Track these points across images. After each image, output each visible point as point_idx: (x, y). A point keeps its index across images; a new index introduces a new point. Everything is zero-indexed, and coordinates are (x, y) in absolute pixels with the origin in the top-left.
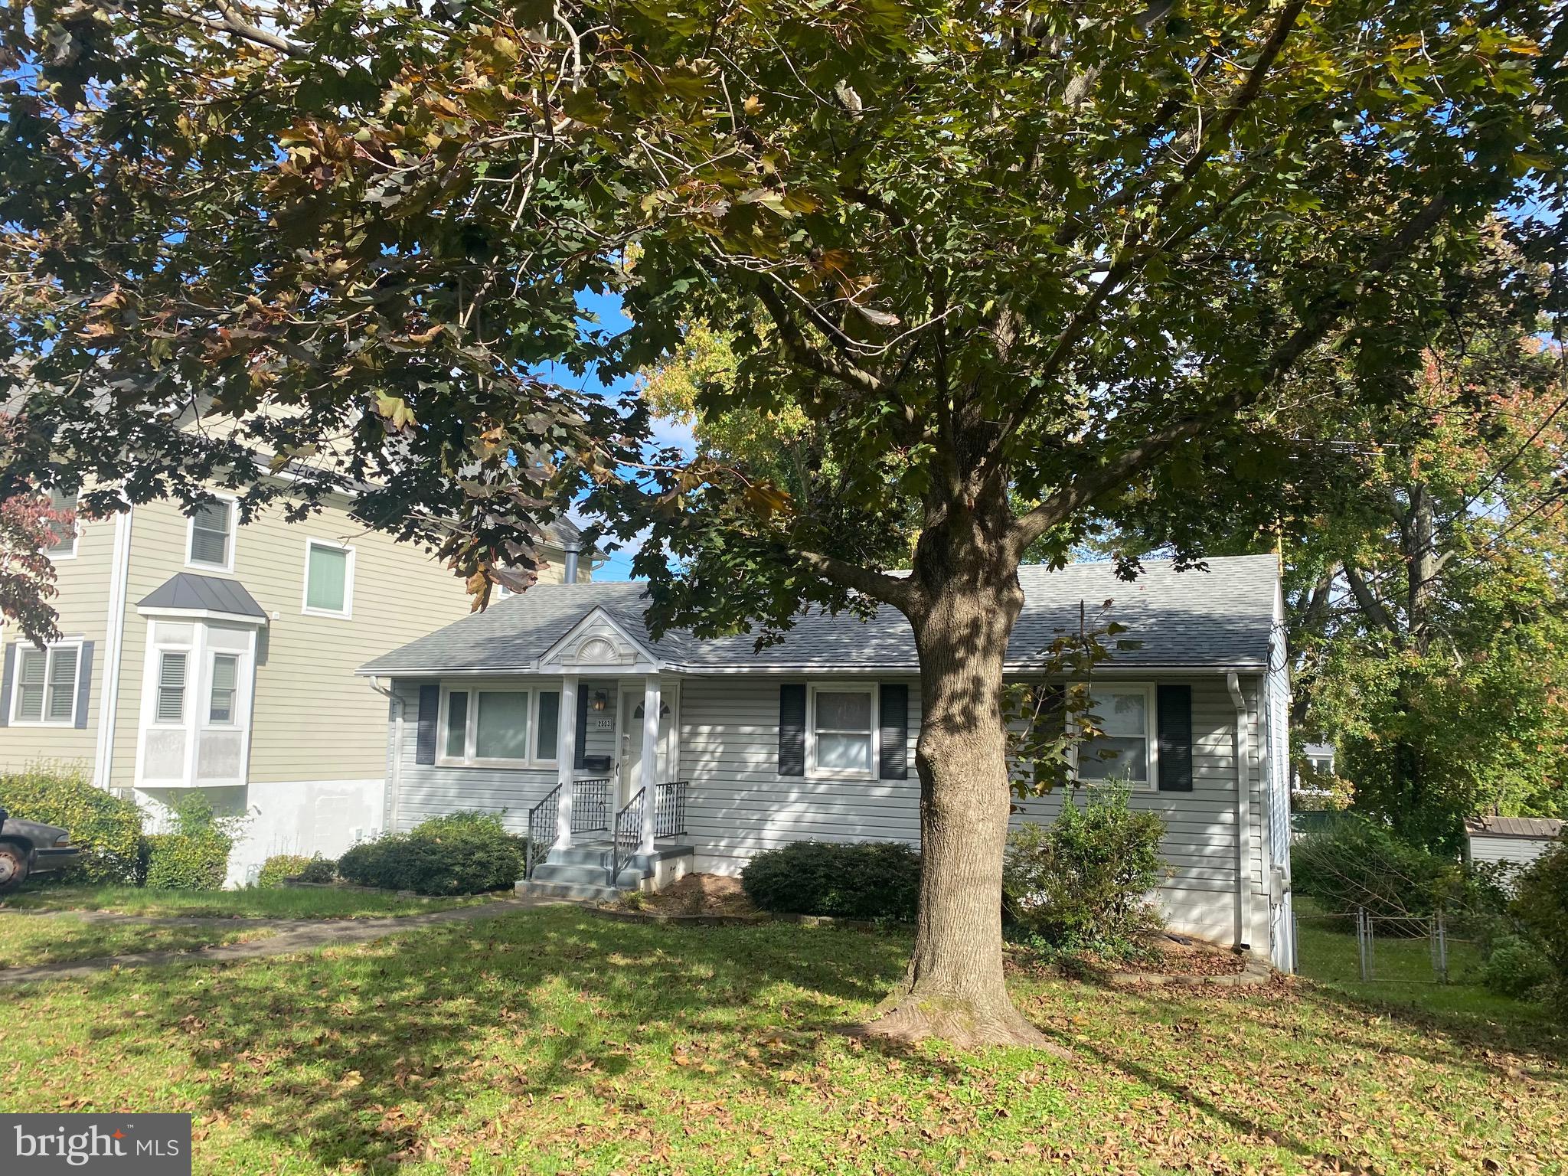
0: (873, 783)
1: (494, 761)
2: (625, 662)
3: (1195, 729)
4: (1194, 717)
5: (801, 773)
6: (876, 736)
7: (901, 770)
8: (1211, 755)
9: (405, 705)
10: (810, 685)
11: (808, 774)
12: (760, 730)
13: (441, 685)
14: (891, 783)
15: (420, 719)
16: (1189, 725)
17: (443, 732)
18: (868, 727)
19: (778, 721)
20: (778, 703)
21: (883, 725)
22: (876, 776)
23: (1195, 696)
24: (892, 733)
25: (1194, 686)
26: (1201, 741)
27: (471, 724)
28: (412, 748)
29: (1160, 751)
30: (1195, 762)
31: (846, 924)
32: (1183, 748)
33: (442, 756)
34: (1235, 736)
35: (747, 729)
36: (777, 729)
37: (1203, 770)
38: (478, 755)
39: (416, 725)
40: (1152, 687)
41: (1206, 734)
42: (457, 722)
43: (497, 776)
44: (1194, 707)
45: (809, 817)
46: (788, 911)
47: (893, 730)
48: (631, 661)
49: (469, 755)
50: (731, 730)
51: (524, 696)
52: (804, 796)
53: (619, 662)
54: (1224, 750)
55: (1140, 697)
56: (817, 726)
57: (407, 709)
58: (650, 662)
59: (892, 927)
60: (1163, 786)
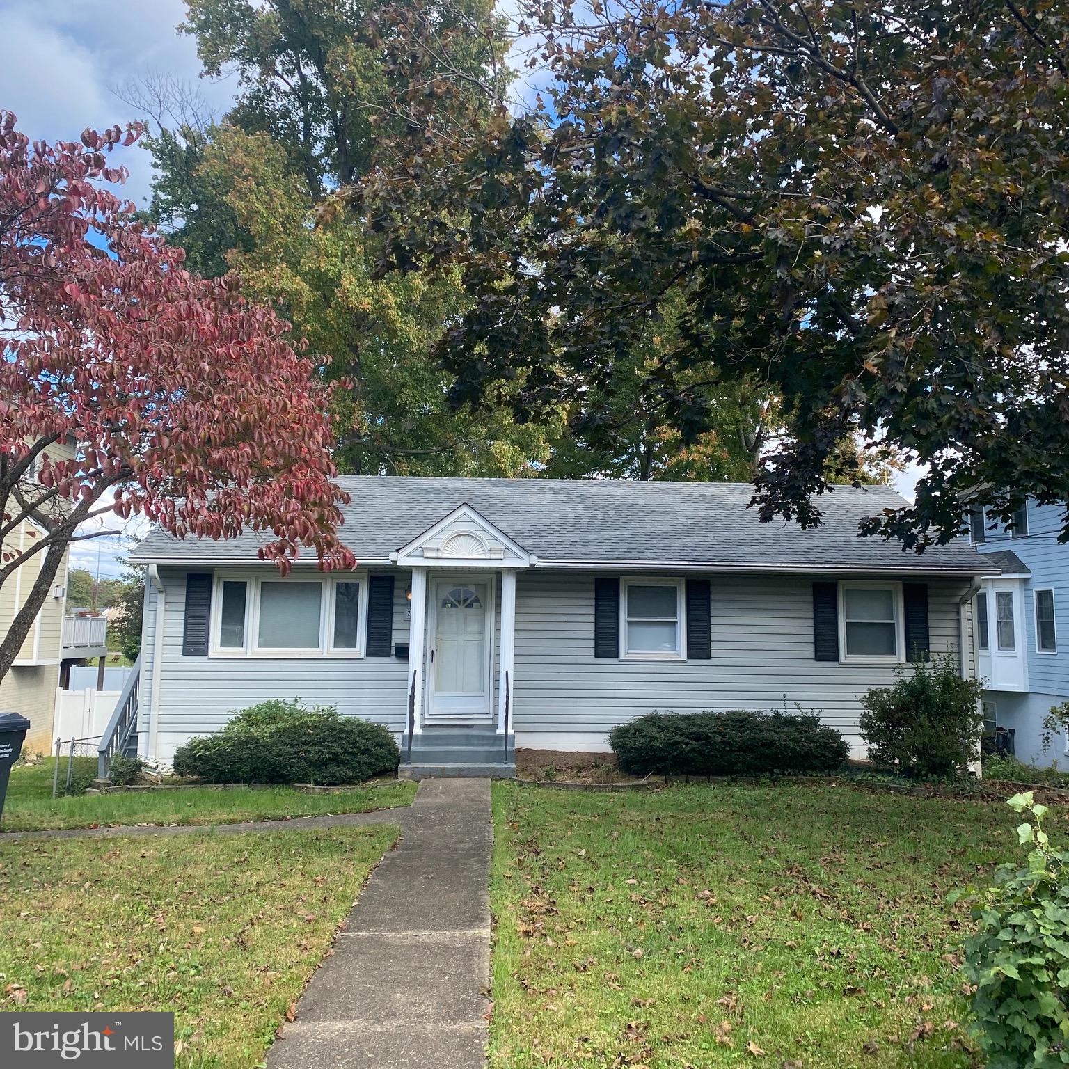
0: (683, 663)
1: (282, 651)
2: (493, 556)
3: (930, 616)
4: (930, 607)
5: (618, 655)
6: (683, 623)
7: (706, 651)
9: (167, 594)
10: (622, 580)
11: (622, 656)
13: (216, 574)
14: (697, 662)
15: (188, 609)
16: (926, 613)
17: (217, 623)
18: (675, 616)
19: (593, 610)
20: (593, 595)
21: (689, 613)
22: (684, 657)
23: (930, 592)
25: (931, 585)
27: (253, 613)
28: (178, 637)
29: (907, 631)
30: (932, 641)
31: (735, 781)
32: (922, 630)
33: (215, 646)
34: (958, 621)
35: (563, 618)
36: (592, 618)
37: (936, 646)
38: (260, 646)
39: (183, 615)
40: (901, 585)
42: (232, 612)
43: (288, 666)
44: (930, 600)
46: (683, 773)
48: (501, 556)
49: (252, 645)
50: (549, 618)
51: (319, 586)
53: (488, 556)
55: (890, 592)
56: (630, 615)
57: (170, 599)
58: (519, 557)
59: (776, 780)
60: (908, 660)
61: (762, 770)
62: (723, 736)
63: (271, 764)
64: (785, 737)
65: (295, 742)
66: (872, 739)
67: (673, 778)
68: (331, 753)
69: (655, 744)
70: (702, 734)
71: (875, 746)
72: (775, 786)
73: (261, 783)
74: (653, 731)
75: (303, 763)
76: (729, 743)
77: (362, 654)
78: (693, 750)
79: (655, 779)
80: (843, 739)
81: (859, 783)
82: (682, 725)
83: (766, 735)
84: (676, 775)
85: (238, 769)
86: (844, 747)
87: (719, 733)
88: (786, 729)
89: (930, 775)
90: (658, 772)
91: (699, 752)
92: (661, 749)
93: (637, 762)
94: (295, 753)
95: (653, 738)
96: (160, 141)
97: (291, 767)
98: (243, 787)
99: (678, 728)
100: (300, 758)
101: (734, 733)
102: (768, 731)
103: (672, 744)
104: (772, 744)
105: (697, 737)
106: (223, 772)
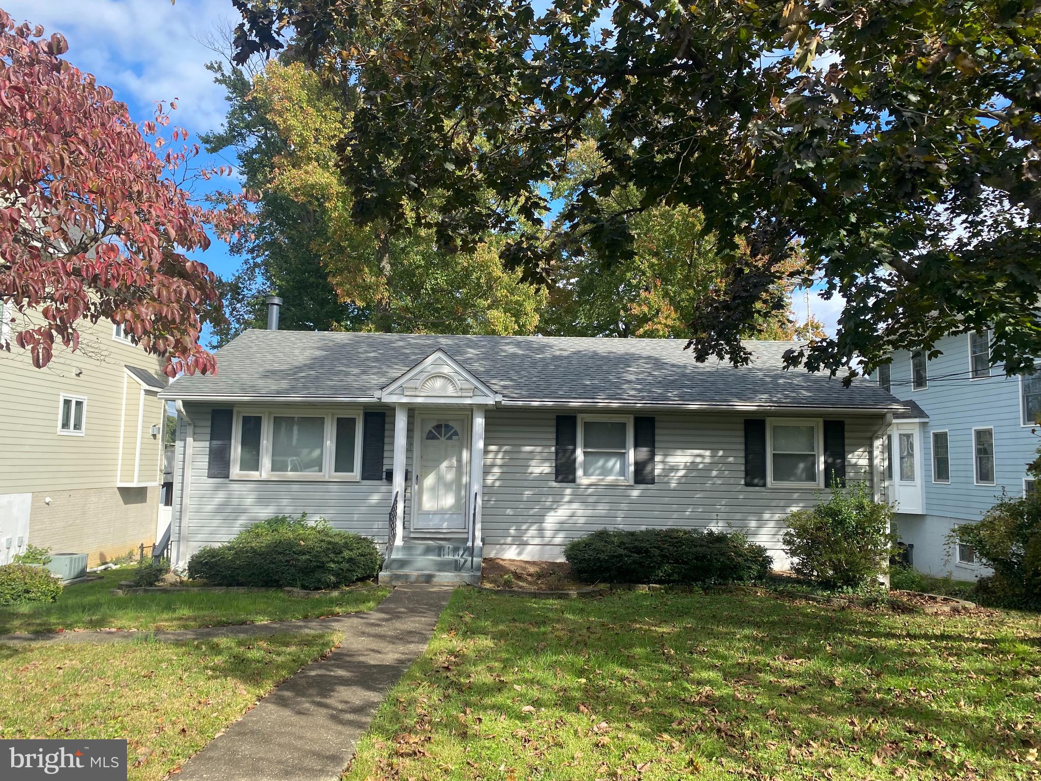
0: (630, 487)
1: (291, 475)
2: (464, 394)
3: (847, 448)
4: (847, 441)
5: (573, 481)
6: (631, 453)
7: (650, 477)
8: (855, 465)
9: (195, 426)
10: (580, 417)
11: (578, 481)
12: (539, 449)
13: (235, 410)
14: (643, 486)
15: (211, 439)
16: (843, 446)
17: (236, 451)
18: (624, 448)
19: (554, 443)
20: (554, 429)
21: (637, 445)
22: (632, 482)
23: (847, 427)
24: (644, 452)
25: (847, 421)
26: (850, 456)
27: (266, 443)
28: (203, 462)
29: (825, 462)
30: (848, 469)
31: (671, 589)
32: (839, 461)
33: (235, 471)
34: (871, 453)
35: (528, 449)
36: (553, 449)
37: (851, 474)
38: (272, 470)
39: (207, 444)
40: (821, 421)
41: (853, 452)
42: (251, 441)
43: (295, 487)
44: (847, 434)
45: (580, 512)
46: (626, 582)
47: (645, 449)
48: (471, 394)
49: (265, 471)
50: (516, 449)
51: (321, 421)
52: (578, 497)
53: (460, 394)
54: (864, 462)
55: (812, 428)
56: (585, 446)
57: (198, 430)
58: (486, 396)
59: (707, 588)
60: (827, 485)
61: (696, 580)
62: (662, 551)
63: (265, 571)
64: (716, 552)
65: (288, 552)
66: (793, 553)
67: (617, 585)
68: (318, 562)
69: (602, 556)
70: (642, 548)
71: (796, 560)
72: (706, 594)
73: (257, 586)
74: (600, 545)
75: (293, 570)
76: (666, 556)
77: (358, 478)
78: (635, 562)
79: (602, 586)
80: (769, 553)
81: (781, 592)
82: (625, 540)
83: (699, 549)
84: (620, 583)
85: (238, 574)
86: (768, 561)
87: (658, 548)
88: (717, 545)
89: (845, 587)
90: (604, 581)
91: (640, 563)
92: (607, 561)
93: (586, 572)
94: (287, 561)
95: (599, 551)
96: (232, 78)
97: (283, 573)
98: (241, 590)
99: (622, 543)
100: (291, 566)
101: (671, 548)
102: (701, 546)
103: (617, 557)
104: (705, 557)
105: (638, 551)
106: (225, 577)
